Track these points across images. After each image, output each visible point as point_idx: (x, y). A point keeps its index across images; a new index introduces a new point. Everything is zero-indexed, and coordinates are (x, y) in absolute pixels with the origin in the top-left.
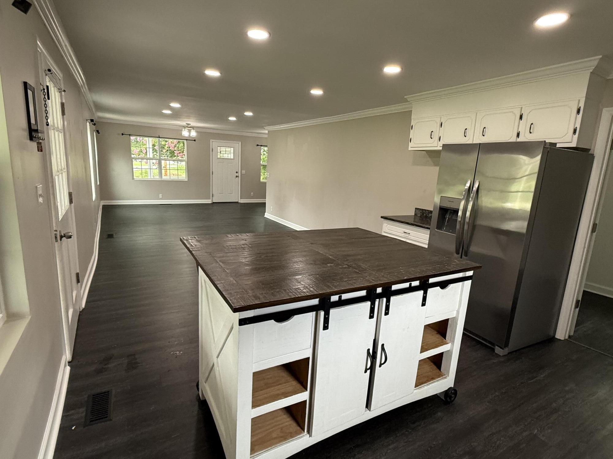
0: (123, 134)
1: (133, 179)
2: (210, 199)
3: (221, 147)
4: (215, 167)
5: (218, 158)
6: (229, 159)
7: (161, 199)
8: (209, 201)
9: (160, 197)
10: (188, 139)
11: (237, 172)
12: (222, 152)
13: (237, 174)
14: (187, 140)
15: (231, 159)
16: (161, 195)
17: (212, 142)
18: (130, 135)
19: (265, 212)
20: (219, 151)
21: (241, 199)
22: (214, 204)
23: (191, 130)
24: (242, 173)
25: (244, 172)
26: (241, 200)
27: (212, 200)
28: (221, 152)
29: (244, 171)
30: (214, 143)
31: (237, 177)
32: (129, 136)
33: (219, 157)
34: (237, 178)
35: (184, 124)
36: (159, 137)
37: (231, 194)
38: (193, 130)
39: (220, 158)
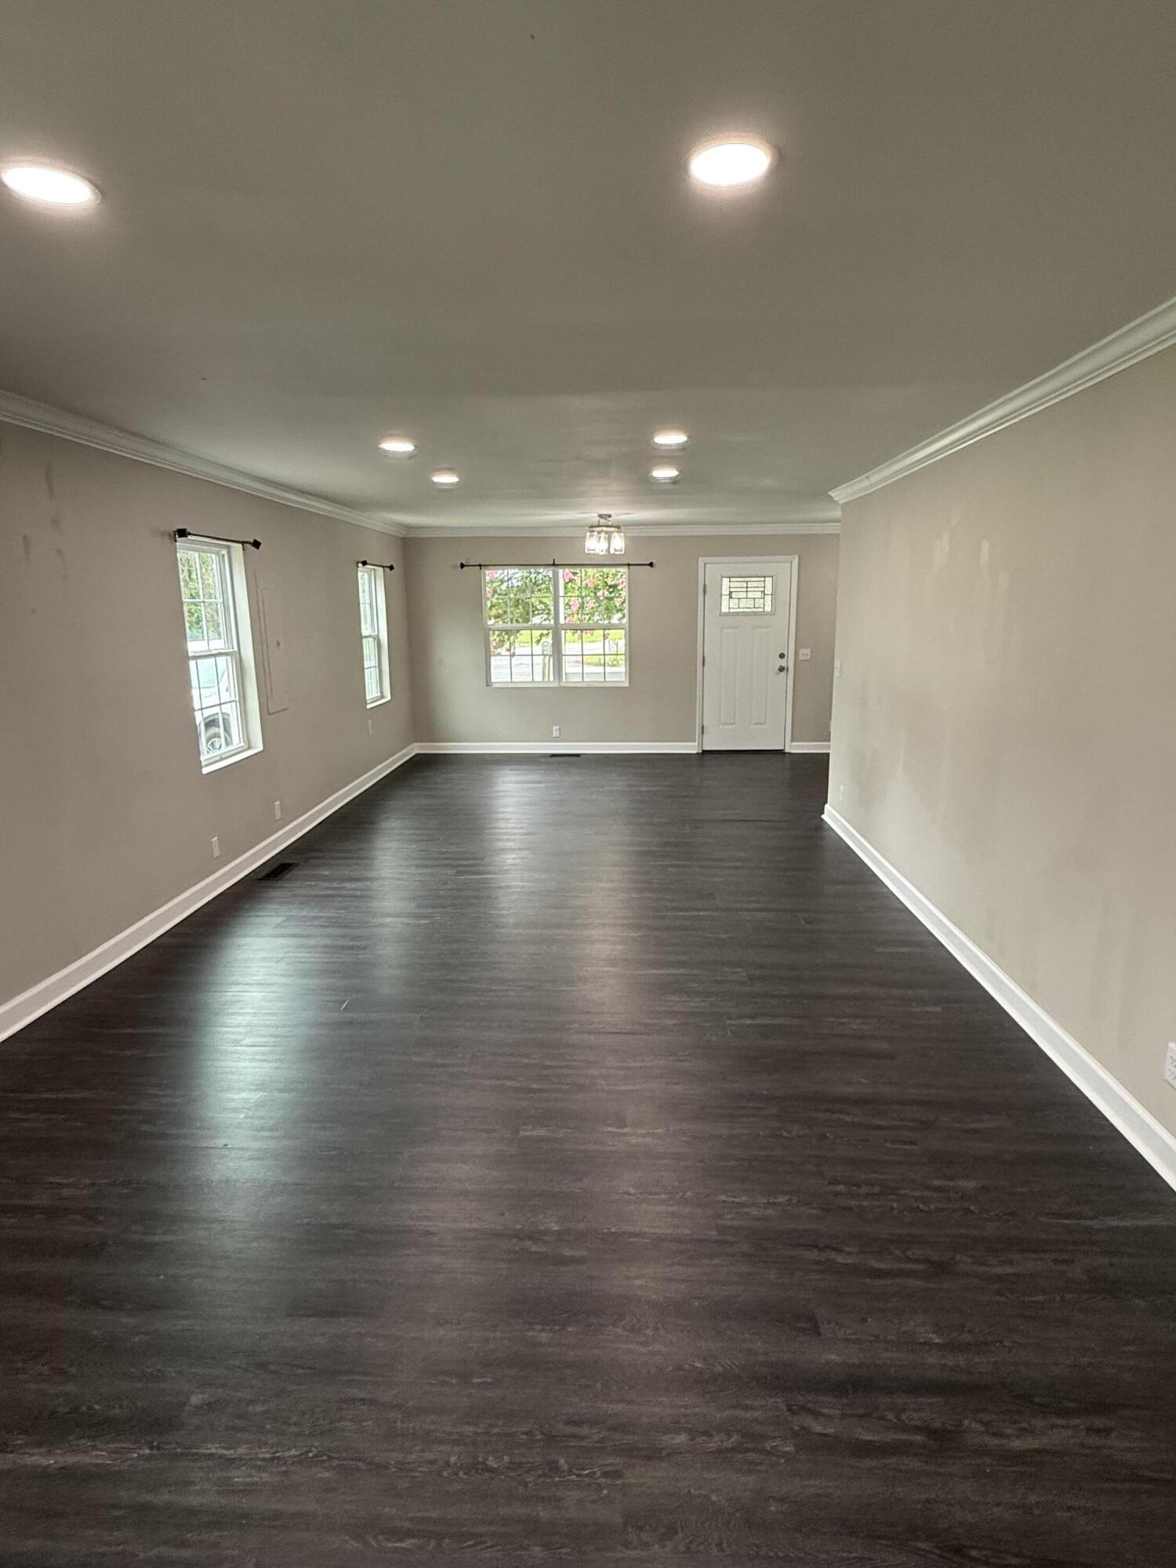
0: (462, 566)
1: (488, 683)
2: (695, 741)
3: (732, 579)
4: (712, 641)
5: (721, 614)
6: (755, 614)
7: (556, 739)
8: (692, 747)
9: (554, 735)
10: (631, 563)
11: (782, 656)
12: (734, 595)
13: (783, 662)
14: (629, 565)
15: (763, 614)
16: (558, 727)
17: (705, 564)
18: (480, 565)
19: (826, 802)
20: (725, 591)
21: (792, 741)
22: (706, 757)
23: (613, 532)
24: (801, 658)
25: (806, 653)
26: (793, 744)
27: (701, 743)
28: (731, 593)
29: (808, 651)
30: (710, 568)
31: (781, 669)
32: (479, 568)
33: (725, 609)
34: (783, 674)
35: (593, 517)
36: (554, 565)
37: (763, 726)
38: (618, 532)
39: (728, 614)
